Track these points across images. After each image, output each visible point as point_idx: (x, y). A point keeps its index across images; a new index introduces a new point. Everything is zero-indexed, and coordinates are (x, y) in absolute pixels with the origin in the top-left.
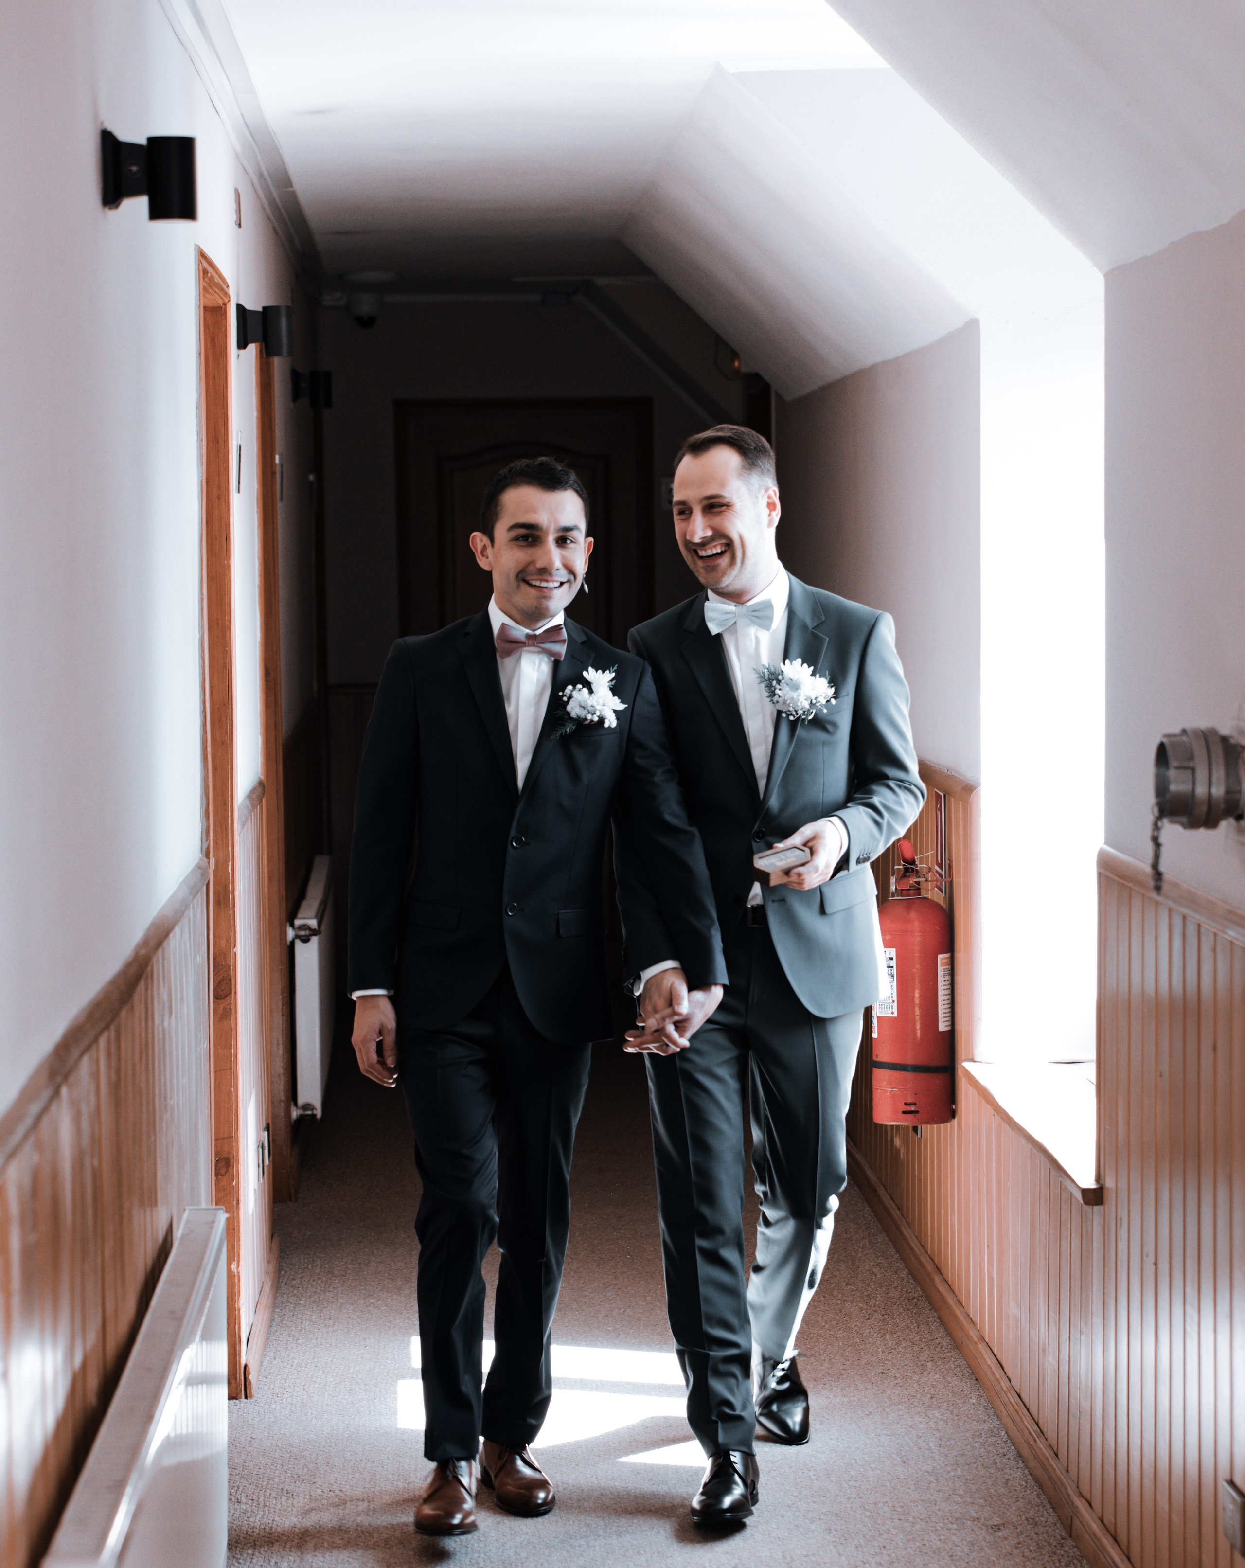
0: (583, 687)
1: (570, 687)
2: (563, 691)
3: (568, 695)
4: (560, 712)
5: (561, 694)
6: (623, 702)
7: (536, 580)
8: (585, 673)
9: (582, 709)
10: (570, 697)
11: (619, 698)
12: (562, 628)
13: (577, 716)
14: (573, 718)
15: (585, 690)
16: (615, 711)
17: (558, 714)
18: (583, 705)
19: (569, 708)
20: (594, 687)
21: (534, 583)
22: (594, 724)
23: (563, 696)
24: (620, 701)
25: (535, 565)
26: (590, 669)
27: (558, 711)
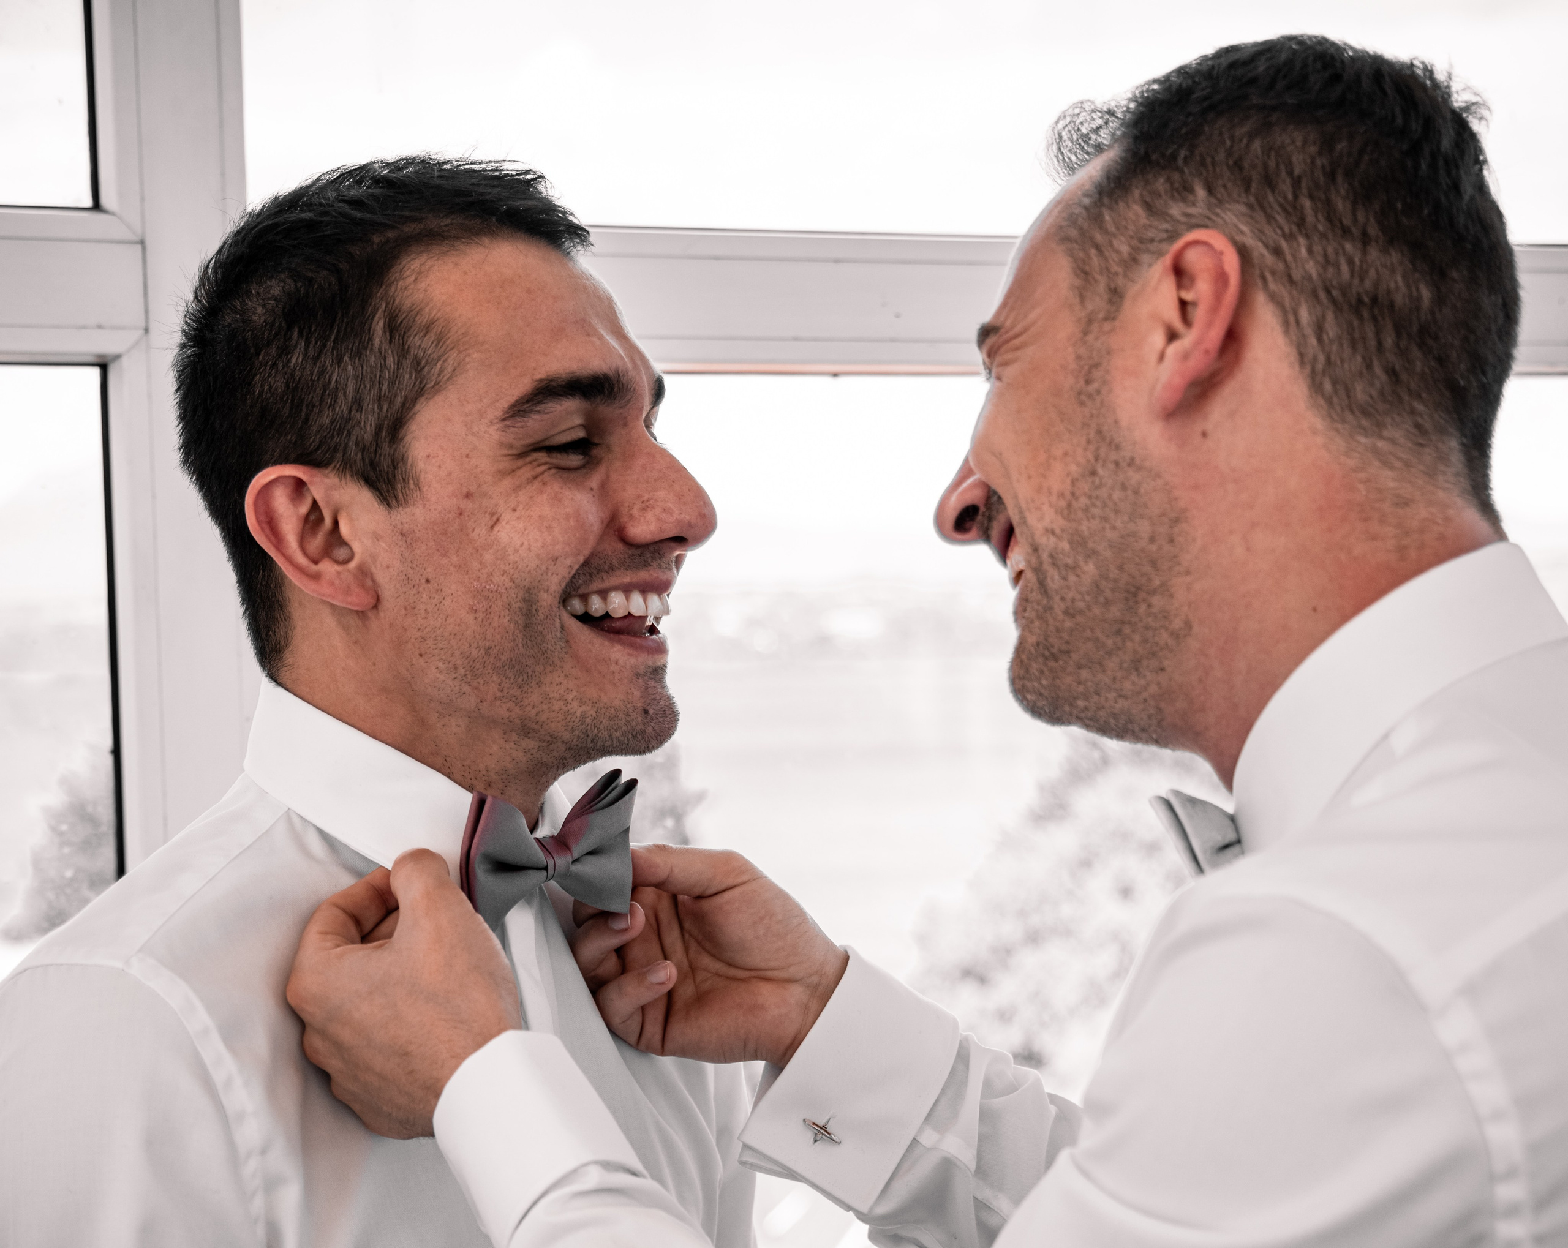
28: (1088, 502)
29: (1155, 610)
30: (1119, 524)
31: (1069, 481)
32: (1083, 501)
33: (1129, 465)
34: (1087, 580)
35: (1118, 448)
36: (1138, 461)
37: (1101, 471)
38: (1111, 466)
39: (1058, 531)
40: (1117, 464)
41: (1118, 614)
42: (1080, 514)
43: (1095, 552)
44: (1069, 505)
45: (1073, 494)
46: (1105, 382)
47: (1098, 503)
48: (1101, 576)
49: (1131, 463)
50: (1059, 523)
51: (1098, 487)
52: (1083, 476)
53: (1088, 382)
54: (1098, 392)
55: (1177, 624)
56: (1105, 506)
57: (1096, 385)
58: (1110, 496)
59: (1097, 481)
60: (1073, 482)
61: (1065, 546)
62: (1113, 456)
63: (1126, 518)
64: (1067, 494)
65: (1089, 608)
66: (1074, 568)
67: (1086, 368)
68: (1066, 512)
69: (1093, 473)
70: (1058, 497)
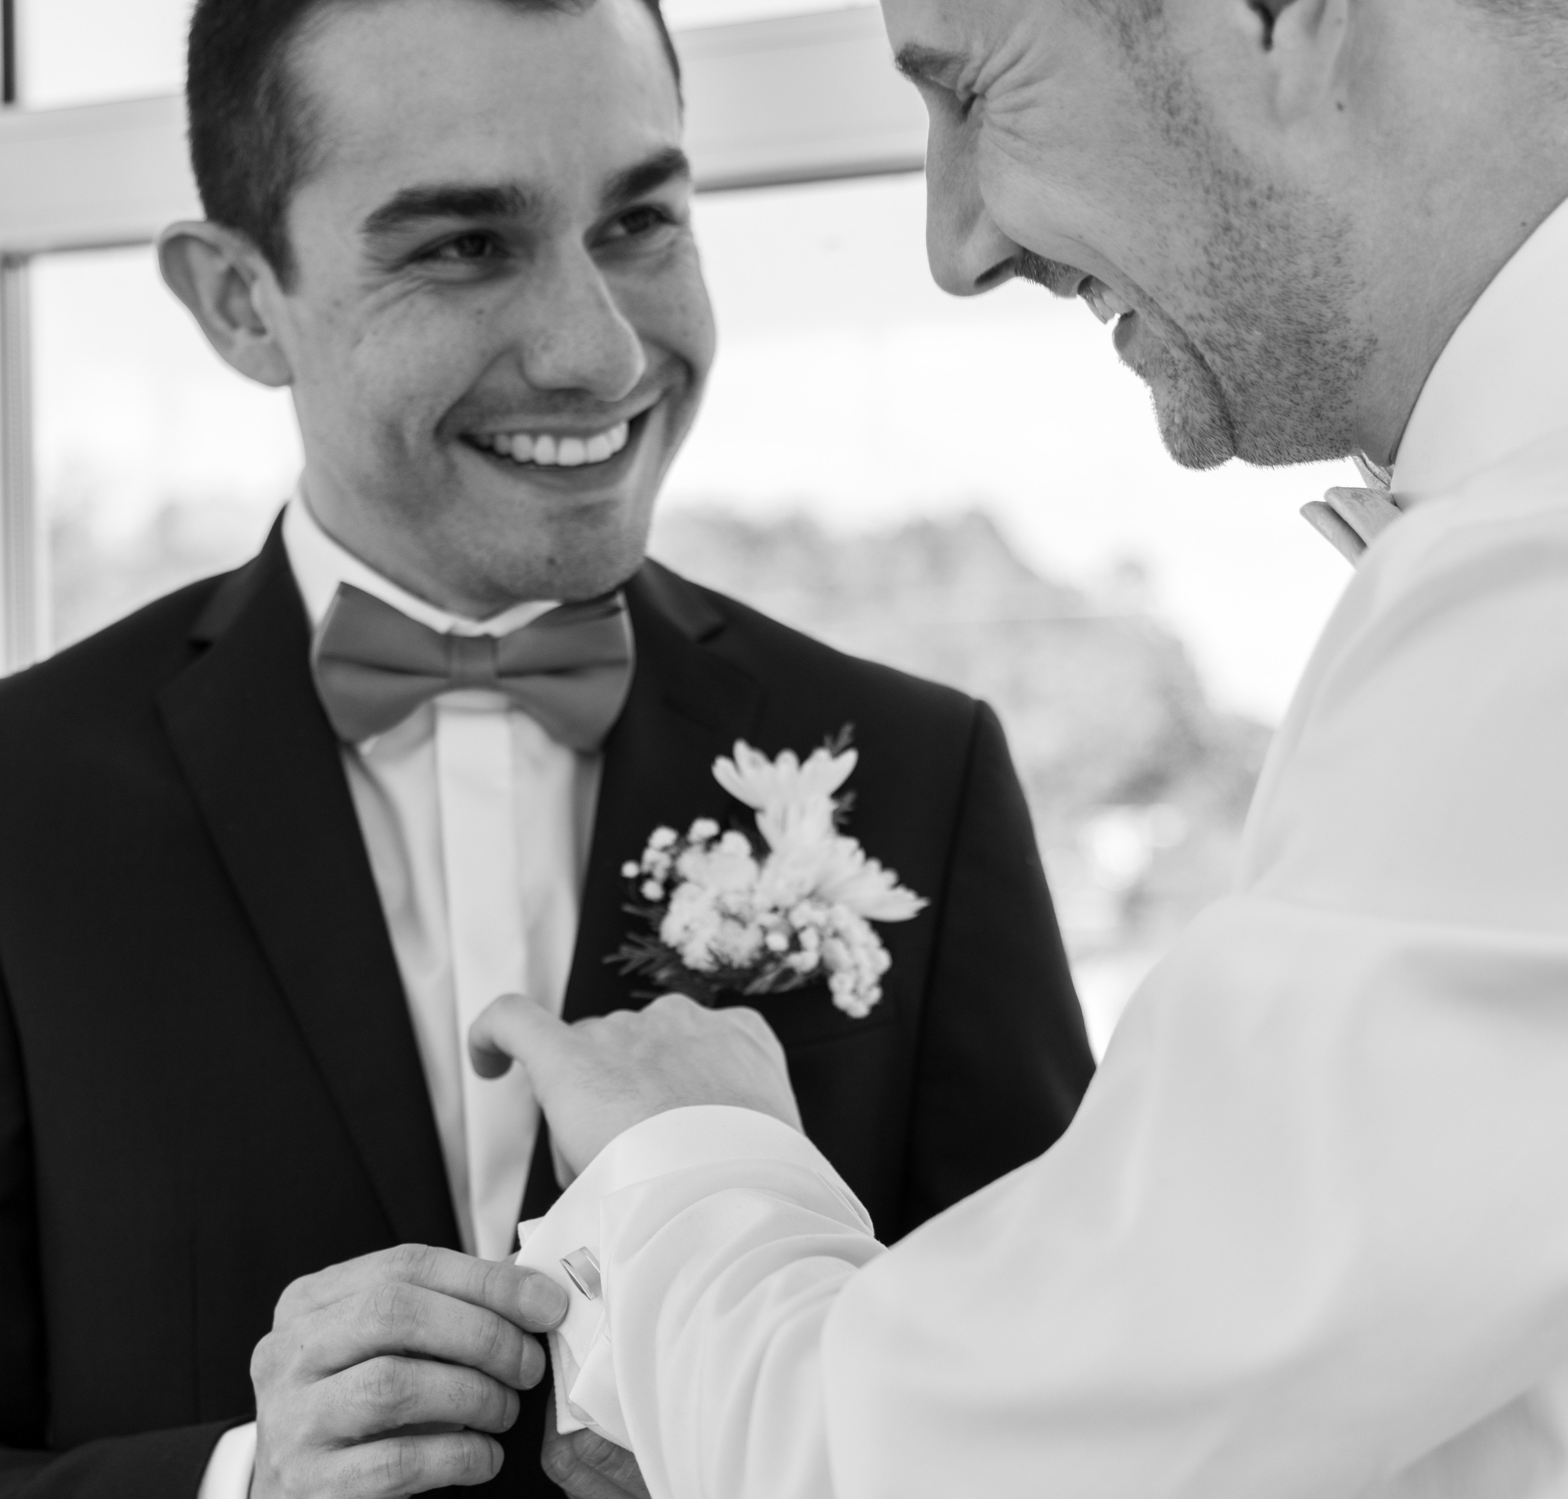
0: (725, 827)
1: (663, 836)
2: (638, 858)
3: (660, 873)
4: (632, 955)
5: (630, 870)
6: (905, 881)
7: (534, 434)
8: (722, 769)
9: (732, 926)
10: (671, 883)
11: (886, 865)
12: (616, 610)
13: (717, 959)
14: (695, 972)
15: (736, 842)
16: (878, 926)
17: (624, 963)
18: (734, 910)
19: (671, 930)
20: (765, 824)
21: (522, 448)
22: (795, 992)
23: (644, 877)
24: (890, 877)
25: (520, 367)
26: (741, 749)
27: (625, 951)
28: (1232, 265)
29: (1330, 346)
30: (1276, 274)
31: (1200, 250)
32: (1228, 267)
33: (1269, 198)
34: (1253, 350)
35: (1248, 183)
36: (1278, 188)
37: (1236, 222)
38: (1247, 210)
39: (1207, 314)
40: (1253, 204)
41: (1292, 369)
42: (1228, 284)
43: (1256, 318)
44: (1212, 280)
45: (1212, 264)
46: (1199, 106)
47: (1246, 262)
48: (1268, 338)
49: (1271, 194)
50: (1205, 307)
51: (1238, 244)
52: (1216, 237)
53: (1172, 112)
54: (1196, 121)
55: (1358, 346)
56: (1254, 261)
57: (1186, 115)
58: (1257, 248)
59: (1236, 237)
60: (1206, 250)
61: (1221, 326)
62: (1245, 196)
63: (1282, 263)
64: (1206, 268)
65: (1261, 376)
66: (1239, 344)
67: (1161, 93)
68: (1210, 289)
69: (1228, 228)
70: (1194, 276)
